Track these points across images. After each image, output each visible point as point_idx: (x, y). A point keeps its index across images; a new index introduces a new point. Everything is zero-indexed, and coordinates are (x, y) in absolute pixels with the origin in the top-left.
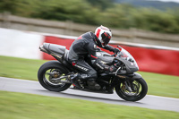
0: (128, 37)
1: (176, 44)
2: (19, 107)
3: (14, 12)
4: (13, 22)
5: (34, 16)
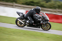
0: (55, 12)
2: (14, 34)
3: (16, 3)
4: (16, 6)
5: (23, 4)
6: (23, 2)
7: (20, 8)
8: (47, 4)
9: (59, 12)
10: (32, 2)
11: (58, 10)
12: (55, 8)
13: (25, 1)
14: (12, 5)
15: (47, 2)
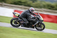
0: (41, 11)
1: (56, 13)
4: (5, 5)
5: (11, 4)
6: (11, 2)
7: (9, 7)
8: (34, 3)
9: (44, 11)
10: (20, 2)
11: (43, 9)
12: (41, 7)
13: (13, 1)
14: (1, 5)
15: (33, 2)
